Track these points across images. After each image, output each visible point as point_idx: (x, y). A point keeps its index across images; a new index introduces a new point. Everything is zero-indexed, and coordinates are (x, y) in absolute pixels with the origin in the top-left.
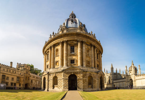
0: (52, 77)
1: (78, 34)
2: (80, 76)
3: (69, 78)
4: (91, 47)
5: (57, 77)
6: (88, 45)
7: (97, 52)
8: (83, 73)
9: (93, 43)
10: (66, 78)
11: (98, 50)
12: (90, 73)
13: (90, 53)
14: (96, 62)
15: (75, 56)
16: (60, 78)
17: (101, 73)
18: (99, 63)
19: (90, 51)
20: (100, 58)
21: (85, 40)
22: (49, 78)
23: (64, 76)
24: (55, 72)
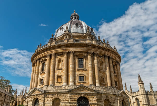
0: (50, 98)
1: (88, 45)
2: (94, 100)
3: (77, 101)
4: (105, 59)
5: (59, 99)
6: (101, 57)
7: (113, 64)
8: (97, 95)
9: (107, 54)
10: (73, 102)
11: (115, 61)
12: (106, 96)
13: (104, 66)
14: (113, 79)
15: (85, 71)
16: (65, 102)
17: (123, 95)
18: (117, 79)
19: (104, 64)
20: (117, 71)
21: (96, 51)
22: (46, 100)
23: (71, 99)
24: (57, 91)
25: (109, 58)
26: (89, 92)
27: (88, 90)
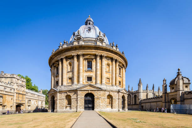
25: (116, 61)
26: (95, 89)
27: (94, 88)
